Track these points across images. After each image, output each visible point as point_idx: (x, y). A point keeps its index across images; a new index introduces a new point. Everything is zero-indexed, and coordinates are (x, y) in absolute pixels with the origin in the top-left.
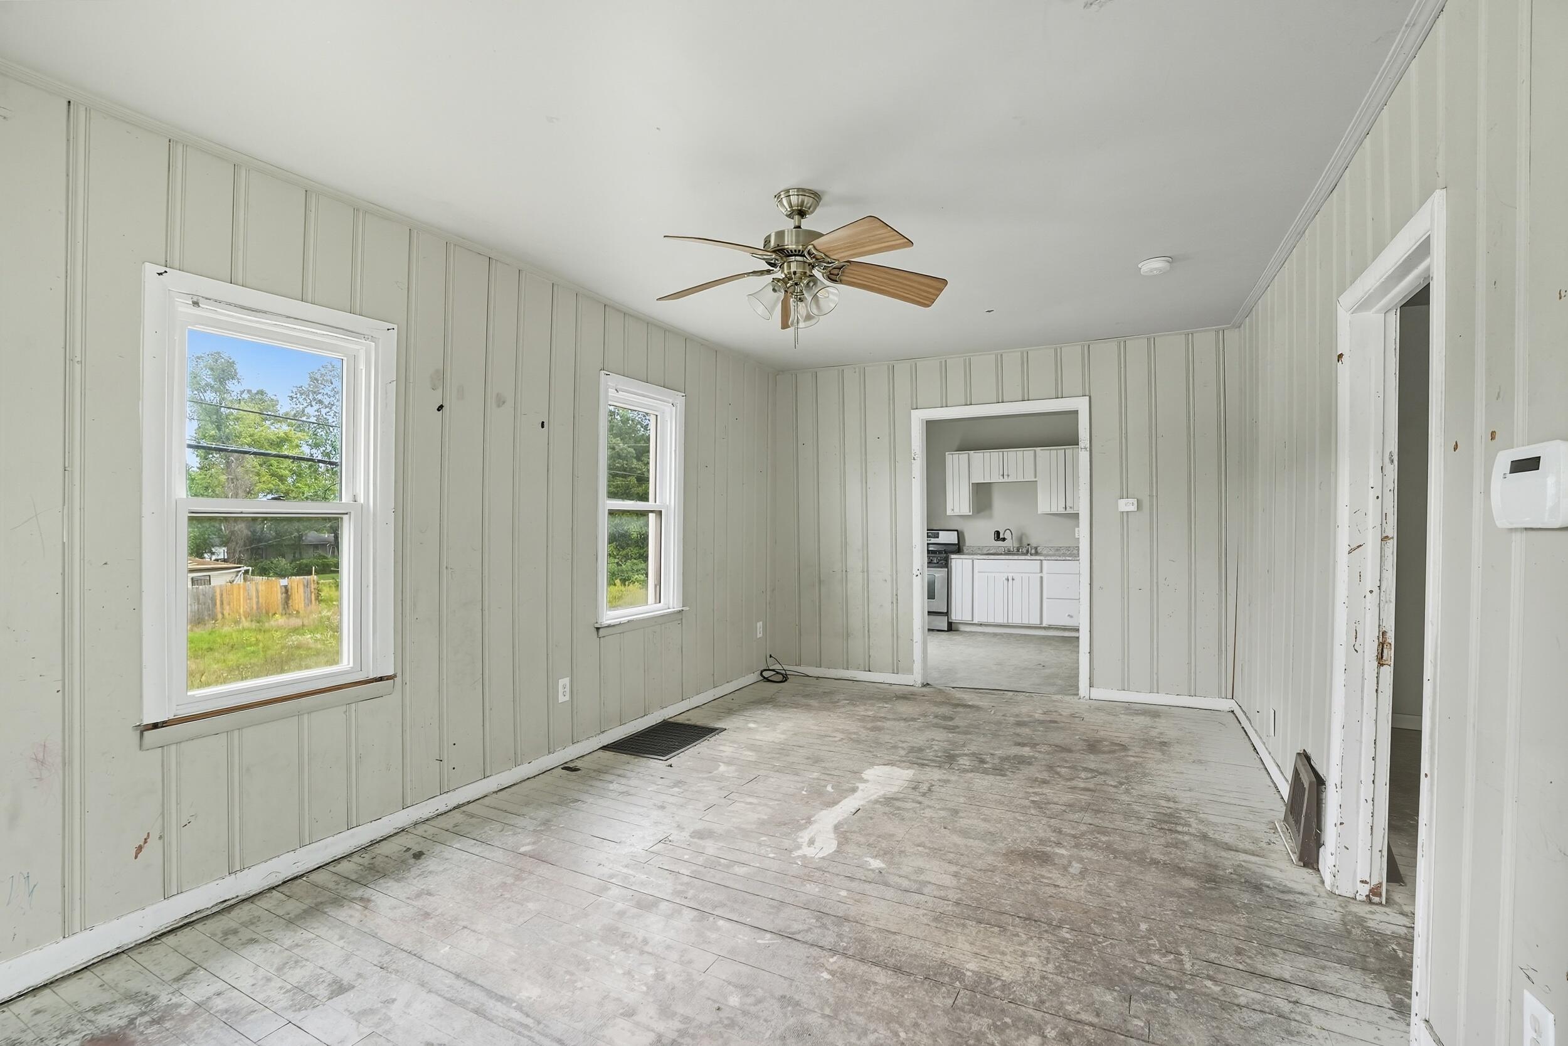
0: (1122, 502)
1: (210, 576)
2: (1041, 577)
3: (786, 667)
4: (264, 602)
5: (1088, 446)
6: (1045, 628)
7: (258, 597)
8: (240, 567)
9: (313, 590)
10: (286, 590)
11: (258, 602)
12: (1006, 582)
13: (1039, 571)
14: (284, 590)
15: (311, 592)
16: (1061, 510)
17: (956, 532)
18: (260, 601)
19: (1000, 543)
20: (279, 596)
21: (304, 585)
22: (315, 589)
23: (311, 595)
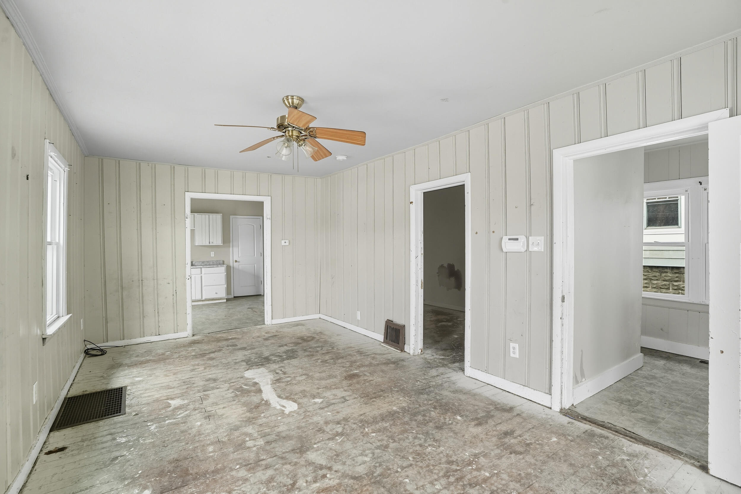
0: (283, 242)
2: (201, 276)
3: (99, 345)
5: (270, 217)
6: (203, 301)
13: (200, 273)
16: (207, 244)
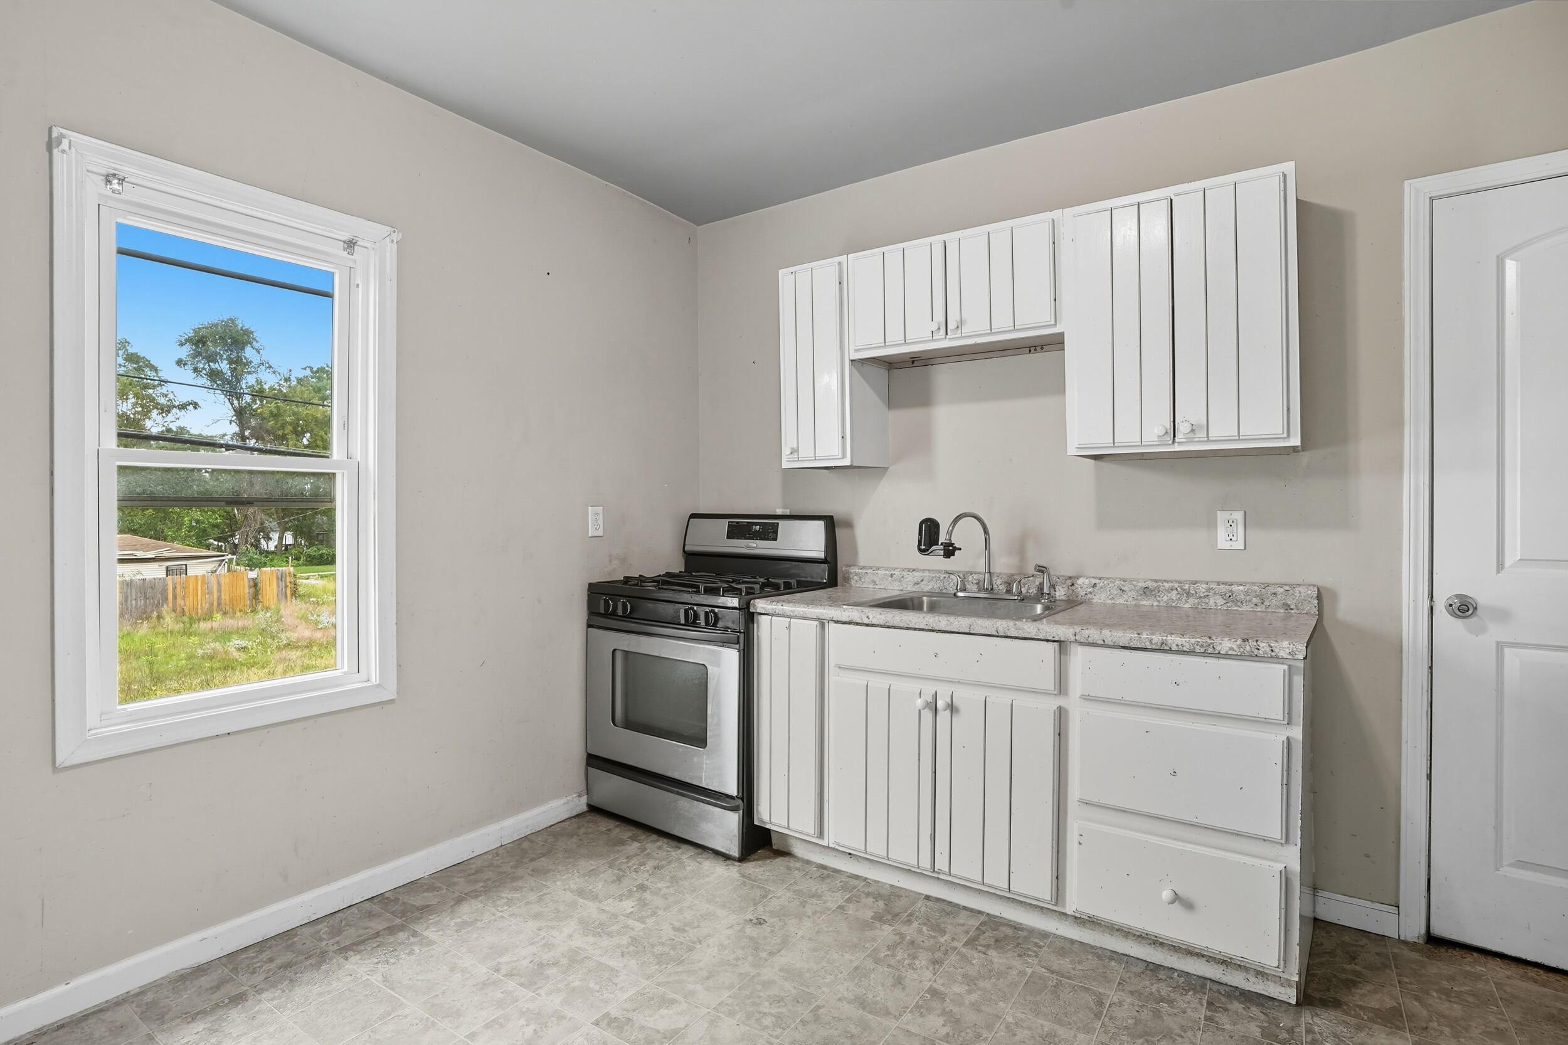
1: (186, 565)
2: (1061, 715)
4: (227, 598)
7: (220, 591)
8: (223, 556)
9: (288, 584)
10: (255, 584)
11: (219, 598)
12: (928, 715)
14: (252, 583)
15: (286, 586)
17: (820, 525)
18: (223, 597)
19: (936, 561)
20: (246, 590)
21: (278, 578)
22: (290, 582)
23: (286, 590)
